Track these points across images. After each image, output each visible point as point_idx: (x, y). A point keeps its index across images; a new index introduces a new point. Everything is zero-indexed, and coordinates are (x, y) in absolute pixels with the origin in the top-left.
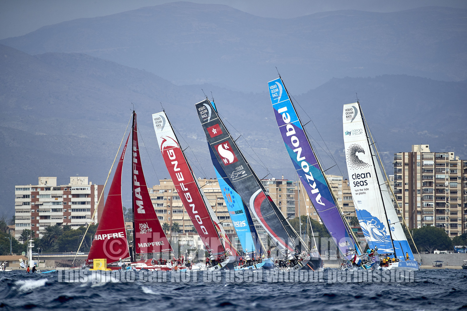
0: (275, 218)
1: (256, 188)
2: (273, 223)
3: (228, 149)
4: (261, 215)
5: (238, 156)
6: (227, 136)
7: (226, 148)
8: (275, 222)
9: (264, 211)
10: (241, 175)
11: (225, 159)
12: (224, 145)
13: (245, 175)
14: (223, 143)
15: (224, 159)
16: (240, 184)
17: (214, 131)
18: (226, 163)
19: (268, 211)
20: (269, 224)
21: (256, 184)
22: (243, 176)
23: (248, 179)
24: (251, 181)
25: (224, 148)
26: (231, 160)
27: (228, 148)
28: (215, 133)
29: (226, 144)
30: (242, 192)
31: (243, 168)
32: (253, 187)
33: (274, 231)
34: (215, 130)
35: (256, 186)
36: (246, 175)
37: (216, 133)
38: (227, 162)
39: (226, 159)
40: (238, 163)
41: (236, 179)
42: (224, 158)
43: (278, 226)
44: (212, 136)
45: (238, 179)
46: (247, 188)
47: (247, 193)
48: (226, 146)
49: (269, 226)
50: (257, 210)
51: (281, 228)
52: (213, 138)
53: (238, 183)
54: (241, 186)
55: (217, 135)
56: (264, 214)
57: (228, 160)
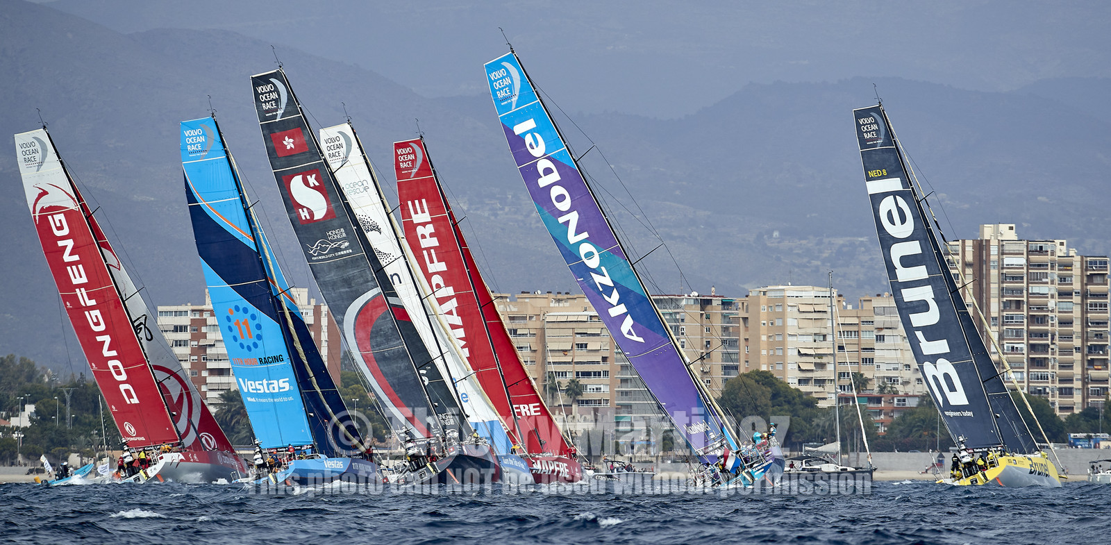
0: (402, 358)
1: (370, 283)
2: (397, 367)
3: (315, 188)
4: (369, 348)
5: (336, 207)
6: (318, 158)
7: (312, 185)
8: (400, 367)
9: (379, 339)
10: (338, 249)
11: (305, 209)
12: (309, 177)
13: (348, 251)
14: (305, 173)
15: (300, 210)
16: (330, 271)
17: (289, 143)
18: (304, 218)
19: (388, 340)
20: (385, 369)
21: (370, 276)
22: (342, 253)
23: (354, 262)
24: (358, 266)
25: (306, 183)
26: (319, 215)
27: (317, 184)
28: (288, 148)
29: (314, 176)
30: (330, 288)
31: (344, 235)
32: (361, 280)
33: (393, 385)
34: (291, 140)
35: (370, 279)
36: (351, 251)
37: (293, 147)
38: (308, 217)
39: (308, 209)
40: (336, 222)
41: (323, 257)
42: (302, 207)
43: (406, 377)
44: (280, 154)
45: (329, 259)
46: (347, 282)
47: (343, 292)
48: (312, 180)
49: (385, 375)
50: (362, 334)
51: (412, 382)
52: (283, 159)
53: (325, 268)
54: (332, 276)
55: (293, 153)
56: (377, 346)
57: (311, 213)
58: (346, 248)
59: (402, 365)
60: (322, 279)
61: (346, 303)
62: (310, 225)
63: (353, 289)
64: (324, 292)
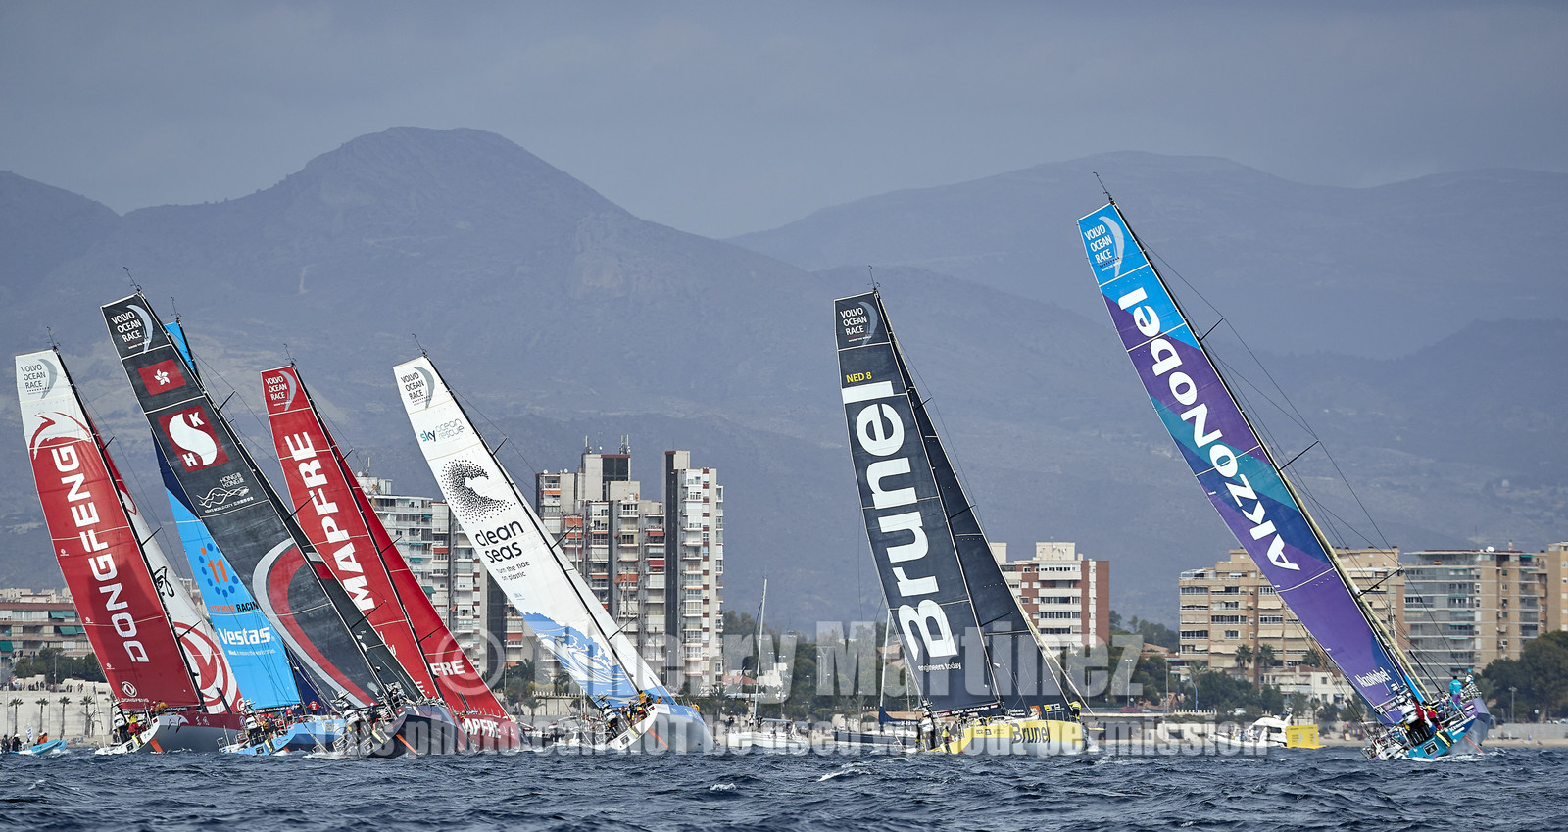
0: (331, 618)
1: (280, 534)
2: (325, 629)
3: (199, 428)
4: (287, 609)
5: (228, 449)
6: (198, 393)
7: (196, 425)
8: (330, 628)
9: (299, 598)
10: (237, 498)
11: (190, 454)
12: (191, 416)
13: (248, 499)
14: (186, 411)
15: (185, 456)
16: (229, 524)
17: (162, 378)
18: (190, 465)
19: (310, 598)
20: (311, 632)
21: (279, 525)
22: (242, 501)
23: (257, 511)
24: (263, 515)
25: (189, 423)
26: (209, 459)
27: (201, 423)
28: (162, 383)
29: (196, 414)
30: (232, 544)
31: (242, 480)
32: (269, 531)
33: (323, 650)
34: (165, 374)
35: (280, 529)
36: (252, 498)
37: (168, 381)
38: (195, 463)
39: (194, 453)
40: (229, 467)
41: (219, 508)
42: (187, 452)
43: (338, 639)
44: (152, 392)
45: (226, 510)
46: (252, 535)
47: (249, 547)
48: (195, 419)
49: (312, 638)
50: (277, 594)
51: (346, 645)
52: (157, 397)
53: (223, 521)
54: (233, 529)
55: (169, 389)
56: (297, 606)
57: (198, 458)
58: (246, 496)
59: (331, 625)
60: (220, 535)
61: (254, 559)
62: (198, 471)
63: (260, 542)
64: (224, 550)
